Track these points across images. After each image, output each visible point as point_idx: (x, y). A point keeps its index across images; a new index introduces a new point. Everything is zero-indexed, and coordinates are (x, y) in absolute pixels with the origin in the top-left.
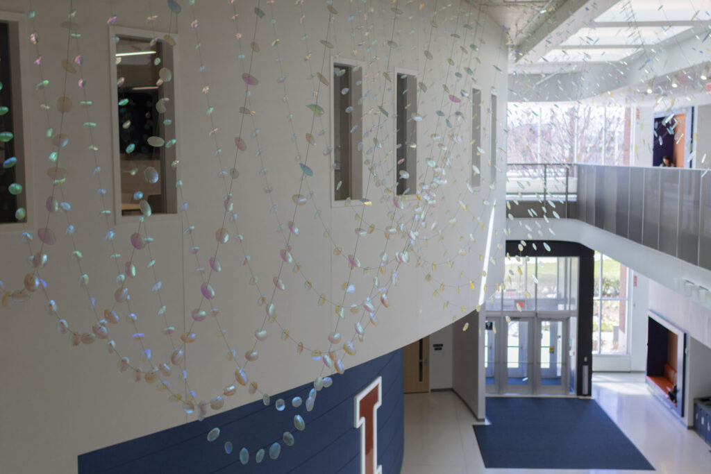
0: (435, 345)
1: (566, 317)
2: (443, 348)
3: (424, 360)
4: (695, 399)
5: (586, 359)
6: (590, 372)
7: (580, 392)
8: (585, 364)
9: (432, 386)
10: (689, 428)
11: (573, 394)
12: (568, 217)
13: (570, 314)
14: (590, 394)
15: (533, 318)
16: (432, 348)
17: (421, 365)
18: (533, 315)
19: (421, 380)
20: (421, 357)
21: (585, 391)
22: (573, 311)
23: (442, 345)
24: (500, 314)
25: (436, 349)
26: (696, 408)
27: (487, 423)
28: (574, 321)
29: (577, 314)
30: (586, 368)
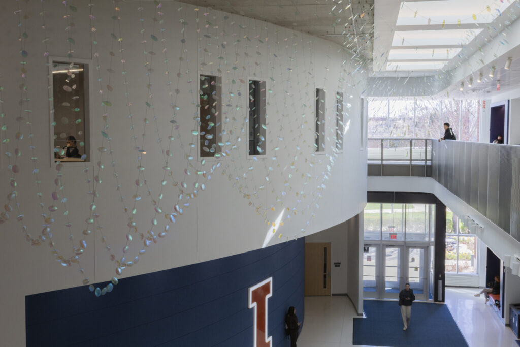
0: (335, 263)
1: (426, 246)
2: (341, 265)
3: (327, 274)
4: (510, 305)
5: (440, 276)
6: (444, 286)
7: (436, 299)
8: (440, 279)
9: (333, 292)
10: (507, 325)
11: (431, 301)
12: (427, 176)
13: (429, 243)
14: (443, 300)
15: (403, 246)
16: (333, 266)
17: (325, 276)
18: (403, 244)
19: (325, 287)
20: (325, 271)
21: (440, 298)
22: (432, 242)
23: (340, 263)
24: (380, 242)
25: (336, 266)
26: (511, 312)
27: (364, 317)
28: (432, 249)
29: (434, 244)
30: (440, 282)
